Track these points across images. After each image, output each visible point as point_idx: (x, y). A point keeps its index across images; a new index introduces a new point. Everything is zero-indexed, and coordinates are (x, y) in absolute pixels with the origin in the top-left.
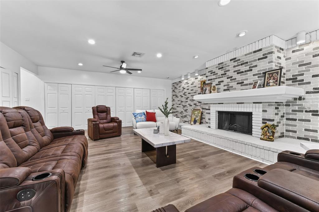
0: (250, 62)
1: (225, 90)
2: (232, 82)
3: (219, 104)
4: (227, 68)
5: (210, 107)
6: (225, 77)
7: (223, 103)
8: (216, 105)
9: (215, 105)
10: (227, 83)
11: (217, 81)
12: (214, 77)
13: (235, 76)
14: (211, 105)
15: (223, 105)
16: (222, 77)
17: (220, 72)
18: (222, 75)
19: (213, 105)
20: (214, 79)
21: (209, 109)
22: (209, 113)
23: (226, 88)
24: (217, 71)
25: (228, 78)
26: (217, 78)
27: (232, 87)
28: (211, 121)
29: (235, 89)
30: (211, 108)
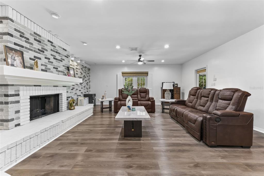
1: (42, 70)
2: (49, 64)
3: (35, 86)
5: (19, 91)
6: (42, 54)
7: (40, 86)
8: (31, 87)
9: (28, 87)
10: (45, 63)
11: (32, 54)
12: (28, 45)
14: (21, 88)
15: (41, 88)
16: (40, 53)
17: (36, 46)
18: (39, 49)
19: (25, 87)
20: (26, 48)
21: (18, 95)
22: (18, 102)
23: (43, 68)
24: (32, 40)
25: (46, 58)
26: (31, 50)
27: (50, 69)
28: (21, 114)
29: (52, 72)
30: (21, 93)
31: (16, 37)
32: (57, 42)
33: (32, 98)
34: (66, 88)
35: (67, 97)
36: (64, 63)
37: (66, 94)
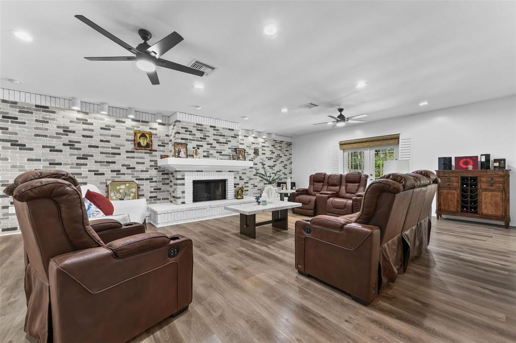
0: (227, 136)
1: (204, 156)
2: (212, 150)
3: (197, 171)
4: (208, 134)
5: (184, 176)
6: (204, 141)
7: (202, 171)
8: (194, 173)
9: (191, 173)
10: (207, 149)
11: (194, 144)
12: (191, 137)
13: (215, 144)
14: (186, 173)
15: (203, 173)
16: (202, 141)
17: (199, 135)
18: (201, 138)
19: (188, 173)
20: (190, 140)
21: (184, 179)
22: (184, 184)
23: (205, 154)
24: (195, 131)
25: (208, 144)
26: (194, 140)
27: (212, 154)
28: (185, 194)
29: (214, 157)
30: (186, 177)
31: (182, 133)
32: (220, 125)
33: (196, 183)
34: (233, 173)
35: (235, 184)
36: (230, 145)
37: (233, 179)
